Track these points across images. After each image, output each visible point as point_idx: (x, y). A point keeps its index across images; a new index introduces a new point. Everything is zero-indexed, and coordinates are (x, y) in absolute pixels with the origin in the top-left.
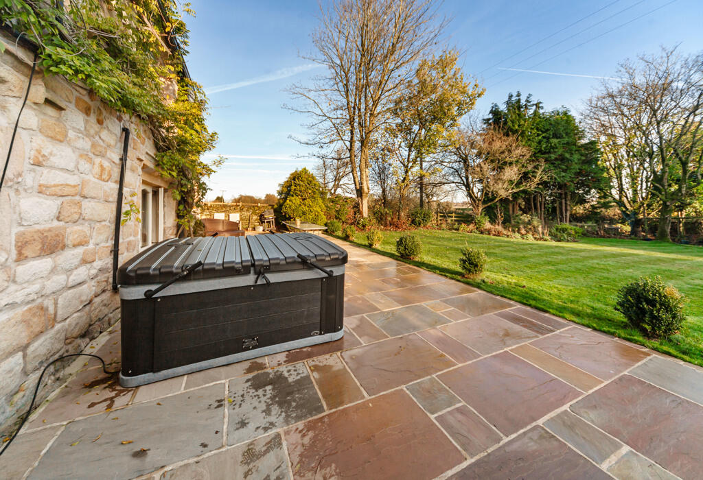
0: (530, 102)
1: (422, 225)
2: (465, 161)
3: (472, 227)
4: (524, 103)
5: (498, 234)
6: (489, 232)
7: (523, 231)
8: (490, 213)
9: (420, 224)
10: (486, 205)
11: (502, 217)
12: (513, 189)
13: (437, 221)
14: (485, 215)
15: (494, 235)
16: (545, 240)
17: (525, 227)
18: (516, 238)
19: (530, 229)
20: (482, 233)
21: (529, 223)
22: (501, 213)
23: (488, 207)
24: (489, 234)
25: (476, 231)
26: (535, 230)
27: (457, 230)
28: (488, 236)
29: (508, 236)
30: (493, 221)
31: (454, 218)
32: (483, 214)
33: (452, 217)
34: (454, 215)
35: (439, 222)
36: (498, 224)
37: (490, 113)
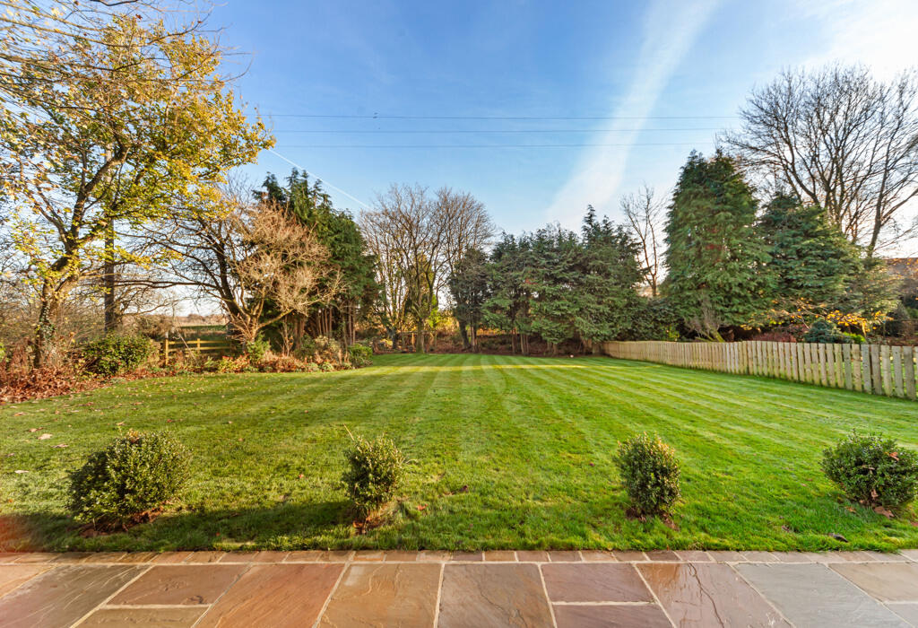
0: (319, 190)
1: (121, 371)
2: (219, 249)
3: (242, 361)
4: (313, 189)
5: (289, 369)
6: (274, 367)
7: (319, 360)
8: (272, 335)
9: (114, 369)
10: (264, 325)
11: (290, 342)
12: (304, 301)
13: (163, 358)
14: (264, 340)
15: (283, 371)
16: (346, 368)
17: (320, 353)
18: (314, 372)
19: (327, 355)
20: (261, 369)
21: (326, 347)
22: (289, 336)
23: (267, 326)
24: (274, 370)
25: (251, 368)
26: (332, 357)
27: (214, 369)
28: (273, 375)
29: (303, 370)
30: (277, 348)
31: (199, 348)
32: (260, 339)
33: (195, 345)
34: (199, 342)
35: (168, 358)
36: (286, 353)
37: (264, 185)
